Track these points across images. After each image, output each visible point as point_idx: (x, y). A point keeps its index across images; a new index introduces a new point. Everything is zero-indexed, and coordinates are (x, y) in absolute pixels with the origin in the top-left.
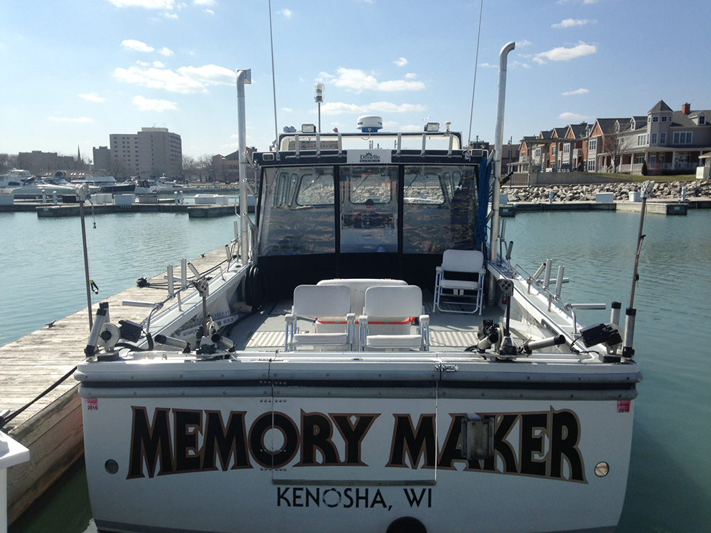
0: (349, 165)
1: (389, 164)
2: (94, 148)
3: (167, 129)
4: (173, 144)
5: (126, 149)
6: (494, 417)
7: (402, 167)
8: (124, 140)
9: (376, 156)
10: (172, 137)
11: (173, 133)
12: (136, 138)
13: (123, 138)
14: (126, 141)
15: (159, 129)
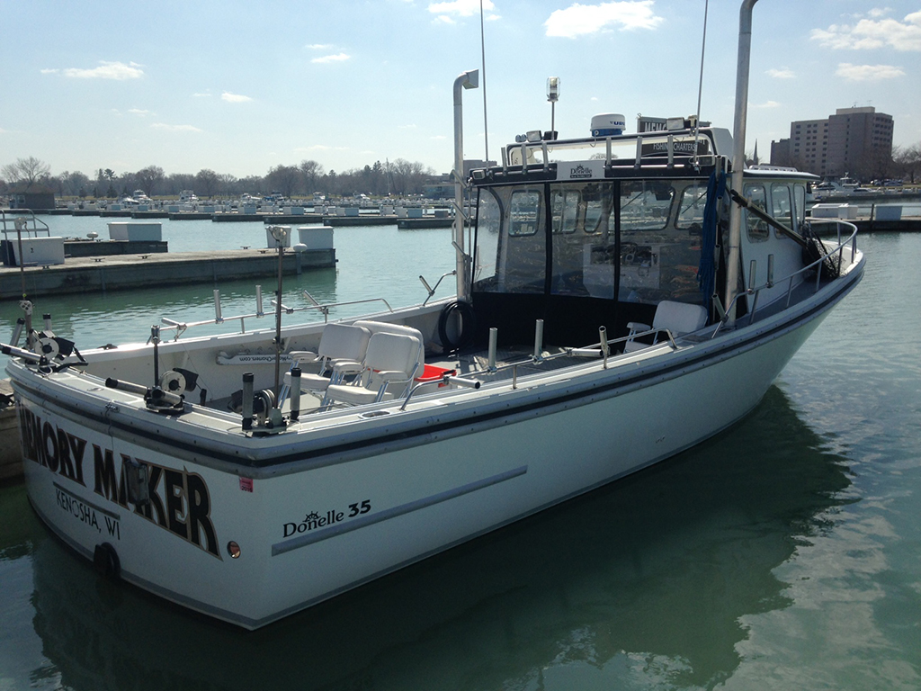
0: (559, 182)
1: (603, 180)
2: (773, 142)
3: (873, 109)
4: (878, 129)
5: (811, 141)
6: (146, 465)
7: (617, 183)
8: (810, 129)
9: (588, 170)
10: (878, 119)
11: (881, 114)
12: (826, 125)
13: (809, 126)
14: (812, 129)
15: (861, 108)
